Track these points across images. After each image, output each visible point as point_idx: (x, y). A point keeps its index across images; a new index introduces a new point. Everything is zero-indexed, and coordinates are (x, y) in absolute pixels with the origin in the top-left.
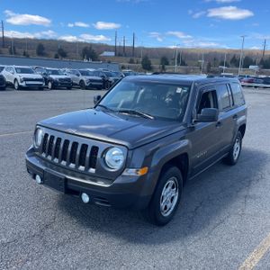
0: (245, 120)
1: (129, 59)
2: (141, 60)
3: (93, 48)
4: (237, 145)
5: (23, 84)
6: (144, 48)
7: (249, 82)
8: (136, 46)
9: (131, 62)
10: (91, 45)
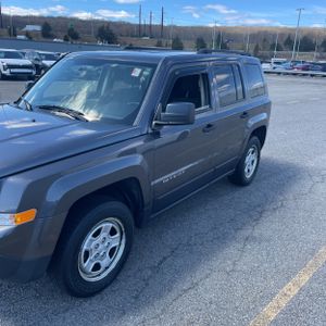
0: (266, 120)
1: (155, 41)
2: (171, 42)
3: (111, 28)
4: (250, 158)
5: (7, 72)
6: (175, 27)
7: (304, 69)
8: (165, 24)
9: (159, 44)
10: (109, 23)
